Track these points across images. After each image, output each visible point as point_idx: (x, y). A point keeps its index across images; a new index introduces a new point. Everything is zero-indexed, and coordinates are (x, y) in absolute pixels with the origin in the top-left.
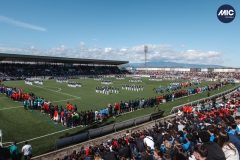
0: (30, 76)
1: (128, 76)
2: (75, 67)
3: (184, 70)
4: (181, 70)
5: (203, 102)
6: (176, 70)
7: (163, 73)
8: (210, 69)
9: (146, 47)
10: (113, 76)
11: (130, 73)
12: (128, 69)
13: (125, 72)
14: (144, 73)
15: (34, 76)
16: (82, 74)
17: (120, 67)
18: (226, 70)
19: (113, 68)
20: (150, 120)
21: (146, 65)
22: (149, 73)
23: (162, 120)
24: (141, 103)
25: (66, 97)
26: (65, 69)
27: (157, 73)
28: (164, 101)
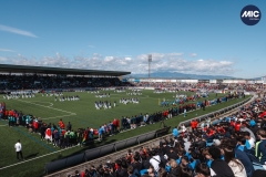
0: (15, 89)
1: (130, 88)
2: (69, 79)
3: (192, 81)
4: (188, 81)
5: (212, 116)
6: (183, 81)
7: (167, 85)
8: (220, 80)
9: (150, 56)
10: (114, 89)
11: (132, 85)
12: (130, 80)
13: (127, 84)
14: (148, 84)
15: (20, 89)
16: (78, 87)
17: (121, 78)
18: (236, 82)
19: (113, 80)
20: (155, 137)
21: (149, 76)
22: (153, 85)
23: (168, 137)
24: (145, 119)
25: (59, 113)
26: (58, 80)
27: (162, 85)
28: (170, 116)
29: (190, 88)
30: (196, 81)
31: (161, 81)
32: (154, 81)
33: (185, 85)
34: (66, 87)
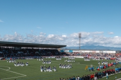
2: (23, 50)
3: (111, 52)
4: (108, 52)
6: (104, 52)
7: (93, 55)
9: (80, 34)
10: (54, 57)
11: (67, 55)
12: (66, 51)
13: (64, 54)
14: (79, 54)
16: (28, 56)
17: (59, 50)
19: (54, 51)
21: (80, 48)
22: (83, 55)
25: (14, 75)
26: (15, 51)
27: (89, 55)
28: (95, 78)
29: (110, 57)
30: (114, 52)
31: (88, 52)
32: (83, 51)
33: (106, 55)
34: (20, 56)
